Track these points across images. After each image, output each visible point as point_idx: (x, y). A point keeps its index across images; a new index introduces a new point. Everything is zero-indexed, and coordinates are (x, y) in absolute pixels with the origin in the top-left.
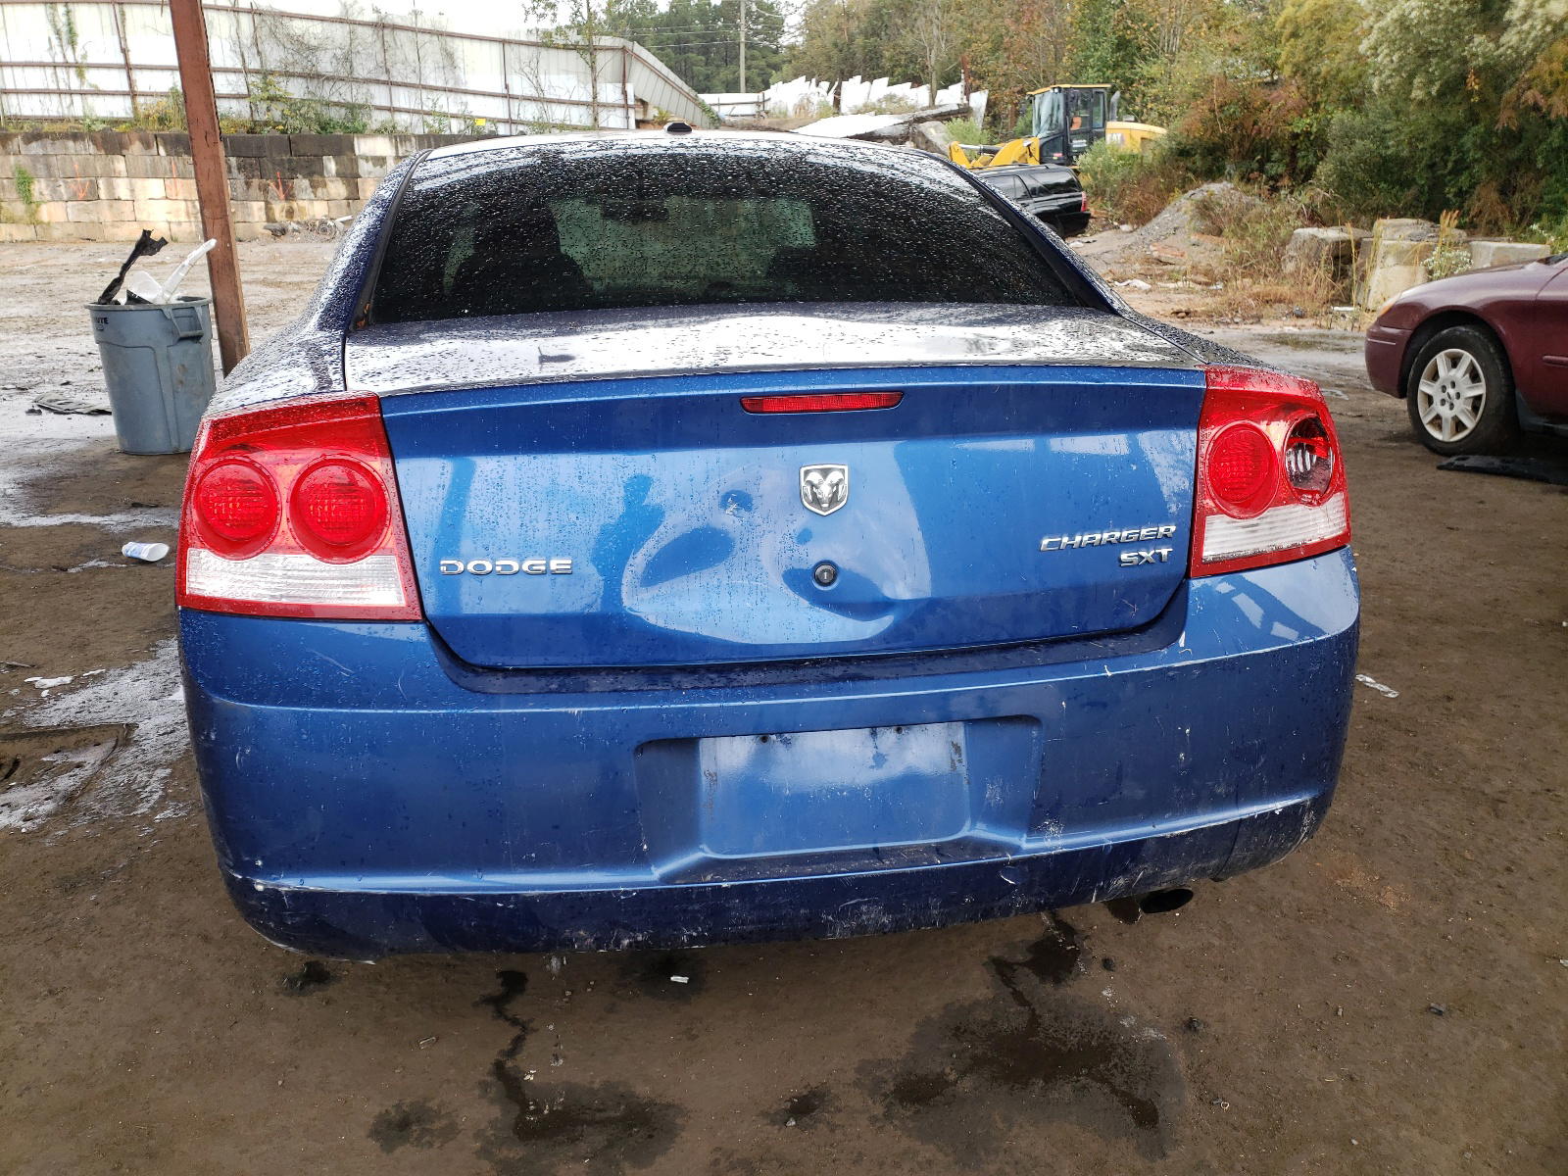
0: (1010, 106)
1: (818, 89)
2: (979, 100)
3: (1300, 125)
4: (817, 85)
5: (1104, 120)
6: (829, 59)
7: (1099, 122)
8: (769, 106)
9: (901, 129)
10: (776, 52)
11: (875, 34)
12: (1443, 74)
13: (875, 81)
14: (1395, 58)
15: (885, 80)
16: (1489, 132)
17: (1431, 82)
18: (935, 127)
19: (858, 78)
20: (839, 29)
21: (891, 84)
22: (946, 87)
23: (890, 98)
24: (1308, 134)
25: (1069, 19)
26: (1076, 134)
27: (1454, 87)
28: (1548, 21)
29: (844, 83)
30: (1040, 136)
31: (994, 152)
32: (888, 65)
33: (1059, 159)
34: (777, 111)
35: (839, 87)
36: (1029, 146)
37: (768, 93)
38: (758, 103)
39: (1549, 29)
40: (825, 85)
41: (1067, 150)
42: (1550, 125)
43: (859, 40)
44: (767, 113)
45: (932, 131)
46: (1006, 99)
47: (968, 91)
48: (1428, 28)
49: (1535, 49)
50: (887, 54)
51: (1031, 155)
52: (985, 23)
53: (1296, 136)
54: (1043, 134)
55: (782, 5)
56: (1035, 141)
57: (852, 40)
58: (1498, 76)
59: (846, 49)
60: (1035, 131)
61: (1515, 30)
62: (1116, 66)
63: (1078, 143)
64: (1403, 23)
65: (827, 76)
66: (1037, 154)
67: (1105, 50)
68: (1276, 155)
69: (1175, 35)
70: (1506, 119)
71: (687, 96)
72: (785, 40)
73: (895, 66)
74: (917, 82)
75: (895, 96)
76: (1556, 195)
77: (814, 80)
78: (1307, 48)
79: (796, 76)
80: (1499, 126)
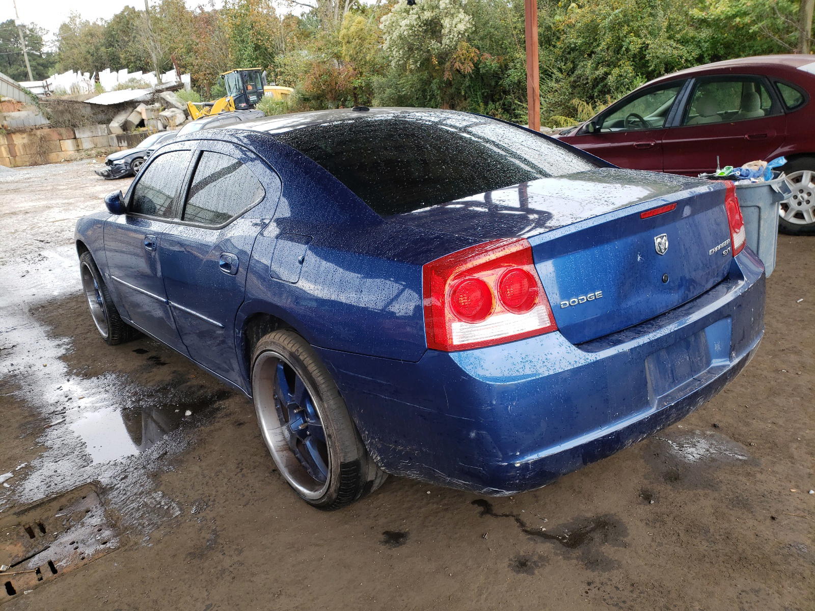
0: (205, 81)
1: (83, 77)
2: (186, 79)
3: (357, 83)
4: (83, 75)
5: (262, 86)
6: (86, 60)
7: (259, 86)
8: (51, 88)
9: (149, 97)
10: (40, 56)
11: (111, 45)
12: (421, 58)
13: (119, 71)
14: (401, 52)
15: (126, 70)
16: (441, 82)
17: (416, 62)
18: (169, 94)
19: (108, 70)
20: (88, 43)
21: (129, 72)
22: (165, 73)
23: (132, 80)
24: (361, 87)
25: (227, 36)
26: (250, 93)
27: (426, 63)
28: (459, 33)
29: (100, 73)
30: (232, 95)
31: (211, 106)
32: (124, 62)
33: (245, 106)
34: (59, 90)
35: (97, 75)
36: (229, 101)
37: (49, 81)
38: (44, 87)
39: (460, 36)
40: (87, 75)
41: (247, 101)
42: (464, 76)
43: (103, 49)
44: (52, 92)
45: (168, 96)
46: (201, 78)
47: (179, 74)
48: (412, 38)
49: (456, 45)
50: (122, 56)
51: (230, 106)
52: (180, 38)
53: (355, 88)
54: (234, 94)
55: (38, 30)
56: (231, 98)
57: (97, 49)
58: (443, 57)
59: (95, 54)
60: (229, 94)
61: (447, 37)
62: (257, 59)
63: (253, 98)
64: (400, 37)
65: (87, 69)
66: (233, 105)
67: (250, 50)
68: (349, 98)
69: (282, 42)
70: (447, 75)
71: (13, 85)
72: (45, 49)
73: (128, 63)
74: (145, 71)
75: (135, 79)
76: (473, 107)
77: (79, 72)
78: (355, 48)
79: (66, 70)
80: (445, 79)
